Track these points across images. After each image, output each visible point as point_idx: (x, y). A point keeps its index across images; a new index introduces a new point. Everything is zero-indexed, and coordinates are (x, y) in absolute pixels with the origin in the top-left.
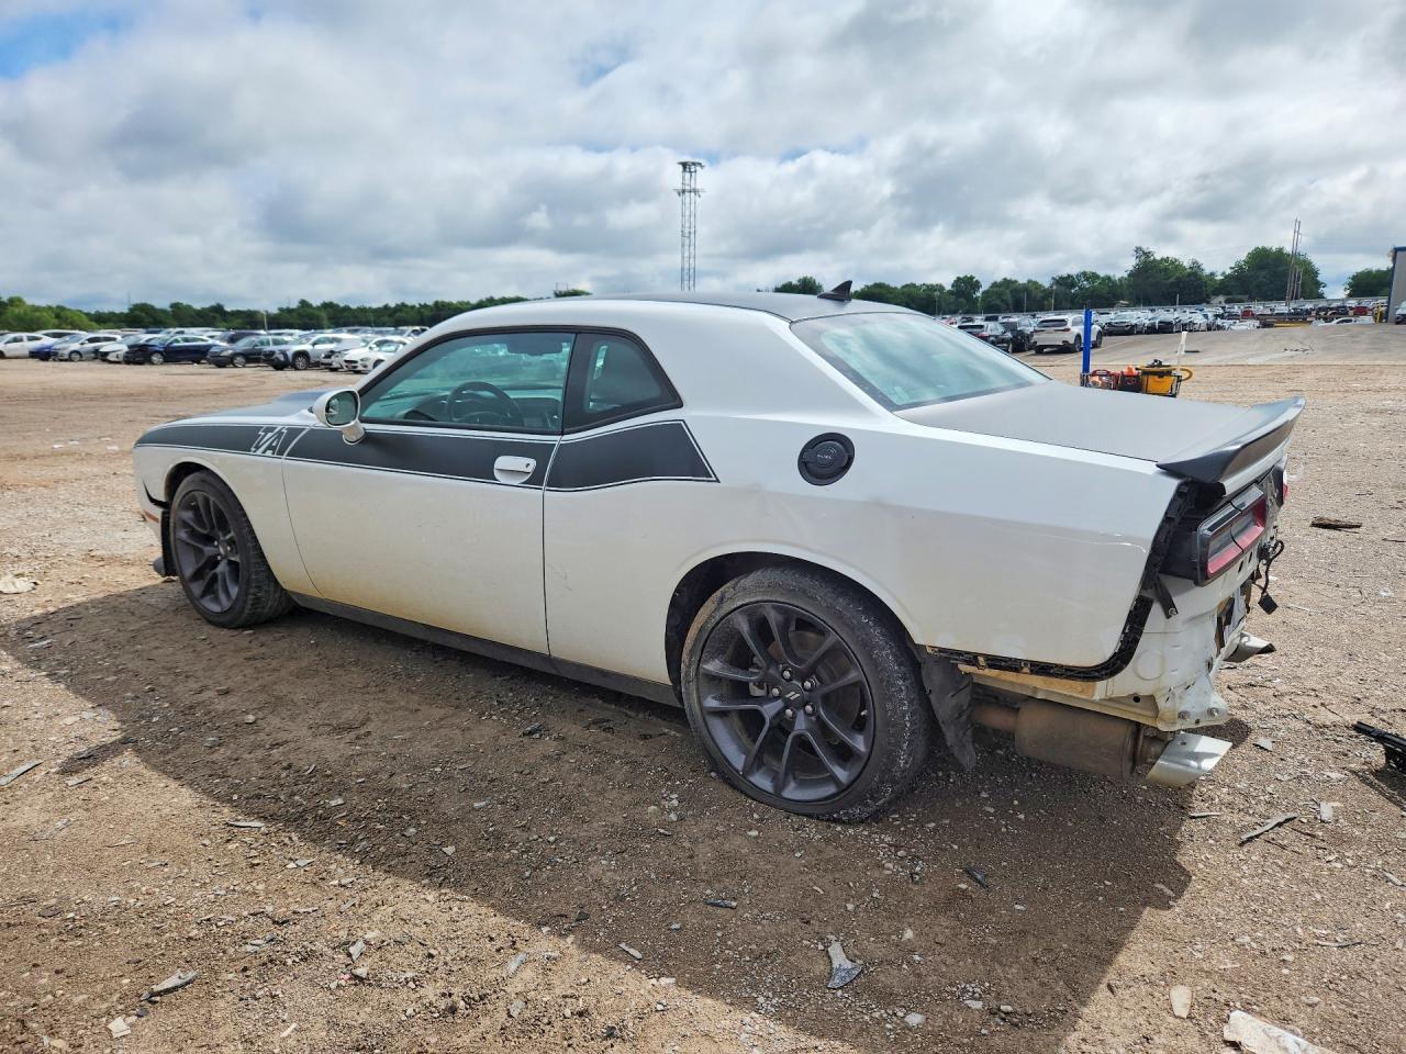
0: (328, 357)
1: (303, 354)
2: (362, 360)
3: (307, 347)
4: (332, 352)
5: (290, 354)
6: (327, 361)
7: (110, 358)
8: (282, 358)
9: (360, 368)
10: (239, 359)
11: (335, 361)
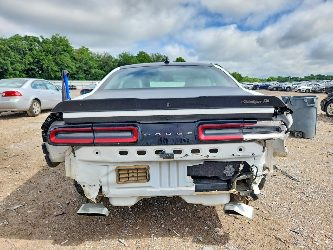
0: (295, 88)
1: (289, 87)
2: (302, 89)
3: (291, 86)
4: (296, 87)
5: (285, 88)
6: (295, 89)
7: (250, 88)
8: (283, 88)
9: (302, 91)
10: (275, 89)
11: (296, 89)
